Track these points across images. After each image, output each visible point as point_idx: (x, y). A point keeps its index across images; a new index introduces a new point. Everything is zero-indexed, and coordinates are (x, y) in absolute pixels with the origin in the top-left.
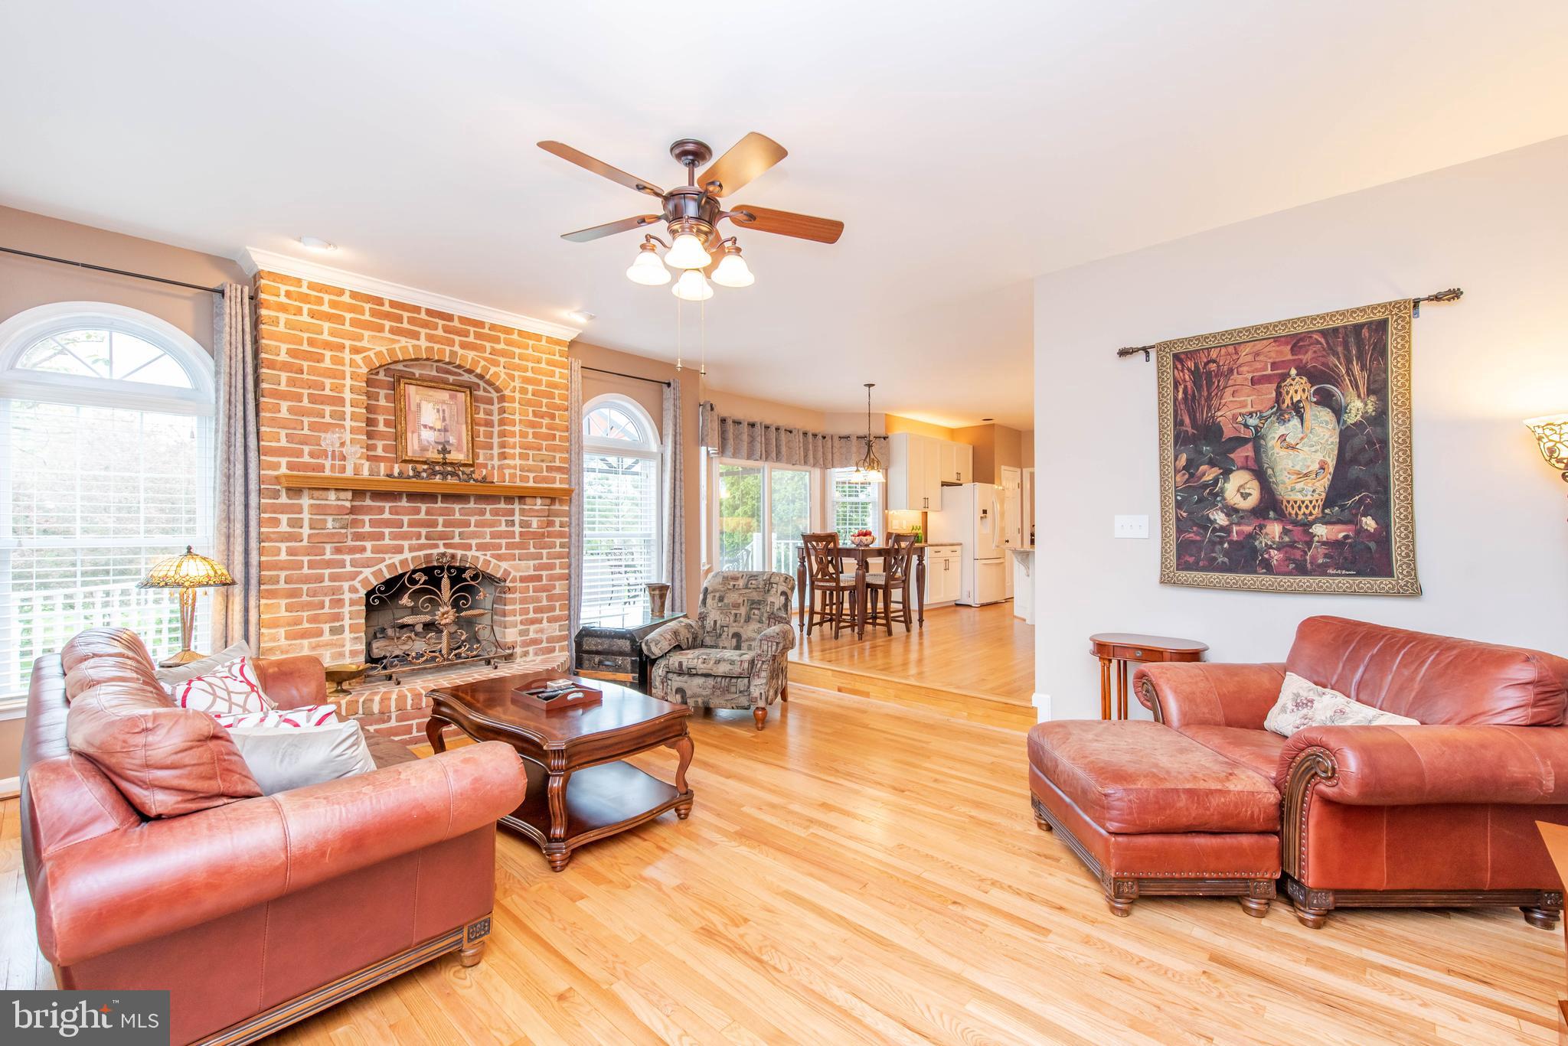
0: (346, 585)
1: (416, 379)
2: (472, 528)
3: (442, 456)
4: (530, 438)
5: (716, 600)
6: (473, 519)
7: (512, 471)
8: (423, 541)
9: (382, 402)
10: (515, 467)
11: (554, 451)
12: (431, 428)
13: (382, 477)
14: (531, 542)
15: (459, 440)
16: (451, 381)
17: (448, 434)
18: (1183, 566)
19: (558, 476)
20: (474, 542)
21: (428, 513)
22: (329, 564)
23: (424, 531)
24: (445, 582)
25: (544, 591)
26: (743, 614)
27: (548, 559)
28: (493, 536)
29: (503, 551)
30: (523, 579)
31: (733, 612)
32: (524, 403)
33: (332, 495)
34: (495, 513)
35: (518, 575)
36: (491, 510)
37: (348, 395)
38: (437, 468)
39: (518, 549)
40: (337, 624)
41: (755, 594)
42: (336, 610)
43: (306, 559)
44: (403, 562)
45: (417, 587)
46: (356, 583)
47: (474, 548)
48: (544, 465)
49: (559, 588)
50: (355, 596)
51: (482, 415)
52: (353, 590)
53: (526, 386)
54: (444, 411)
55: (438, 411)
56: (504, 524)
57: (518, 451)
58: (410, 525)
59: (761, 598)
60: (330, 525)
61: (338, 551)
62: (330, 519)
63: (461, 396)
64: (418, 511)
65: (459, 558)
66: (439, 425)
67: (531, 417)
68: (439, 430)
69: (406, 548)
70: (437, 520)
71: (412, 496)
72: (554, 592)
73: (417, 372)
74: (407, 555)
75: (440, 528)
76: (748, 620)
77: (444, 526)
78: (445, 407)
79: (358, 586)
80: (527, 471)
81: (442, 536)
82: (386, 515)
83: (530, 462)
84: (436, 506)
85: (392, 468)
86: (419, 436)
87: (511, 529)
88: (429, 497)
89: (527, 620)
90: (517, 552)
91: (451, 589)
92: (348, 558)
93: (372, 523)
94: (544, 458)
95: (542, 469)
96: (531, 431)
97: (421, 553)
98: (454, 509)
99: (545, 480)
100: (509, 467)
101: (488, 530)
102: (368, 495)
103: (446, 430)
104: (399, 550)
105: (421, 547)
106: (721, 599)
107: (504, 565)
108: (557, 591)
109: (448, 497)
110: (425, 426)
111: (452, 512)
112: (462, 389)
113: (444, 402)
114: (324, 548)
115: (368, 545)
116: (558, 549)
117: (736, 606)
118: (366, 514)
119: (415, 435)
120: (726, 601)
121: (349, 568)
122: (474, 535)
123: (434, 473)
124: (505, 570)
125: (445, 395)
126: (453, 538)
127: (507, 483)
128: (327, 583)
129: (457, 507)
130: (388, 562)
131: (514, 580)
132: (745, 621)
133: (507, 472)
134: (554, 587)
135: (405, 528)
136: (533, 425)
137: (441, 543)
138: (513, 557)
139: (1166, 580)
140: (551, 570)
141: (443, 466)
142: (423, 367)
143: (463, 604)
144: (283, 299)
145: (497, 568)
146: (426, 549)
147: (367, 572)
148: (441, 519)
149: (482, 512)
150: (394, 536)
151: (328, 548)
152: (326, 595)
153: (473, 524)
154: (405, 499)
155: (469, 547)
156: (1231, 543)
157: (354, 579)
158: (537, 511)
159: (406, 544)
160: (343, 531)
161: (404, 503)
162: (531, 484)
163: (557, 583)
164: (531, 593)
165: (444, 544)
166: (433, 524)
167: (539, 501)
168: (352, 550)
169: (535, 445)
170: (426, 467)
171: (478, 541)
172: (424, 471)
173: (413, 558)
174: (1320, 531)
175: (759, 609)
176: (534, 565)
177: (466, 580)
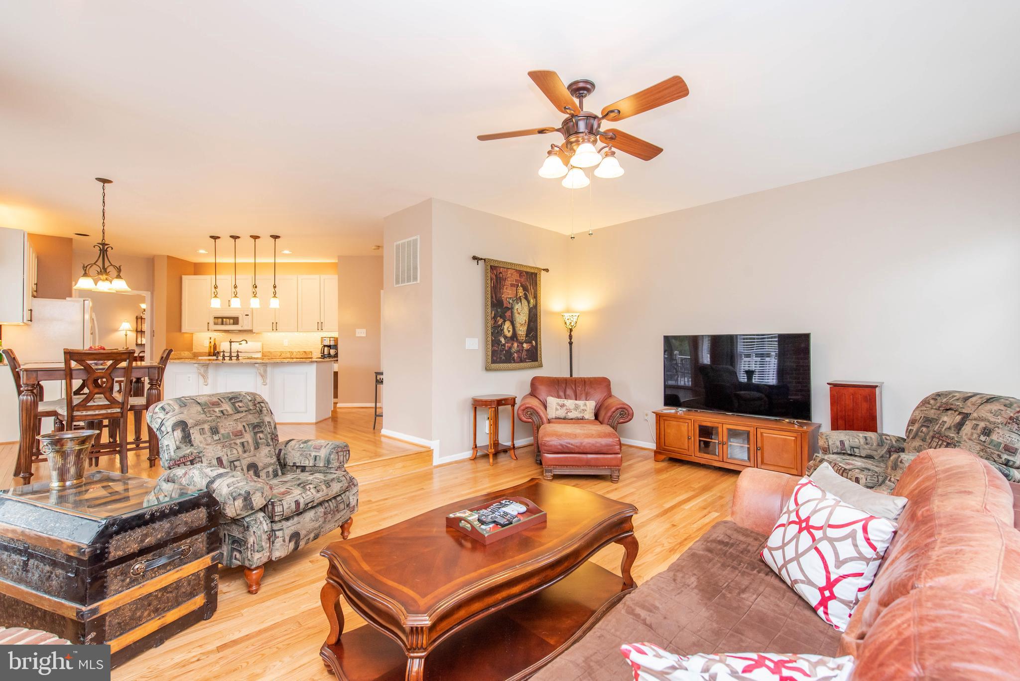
5: (208, 434)
18: (493, 362)
26: (250, 441)
31: (238, 441)
41: (250, 416)
59: (258, 420)
76: (257, 446)
106: (215, 431)
117: (239, 434)
120: (222, 431)
132: (255, 449)
139: (488, 369)
156: (506, 351)
174: (525, 345)
175: (262, 432)
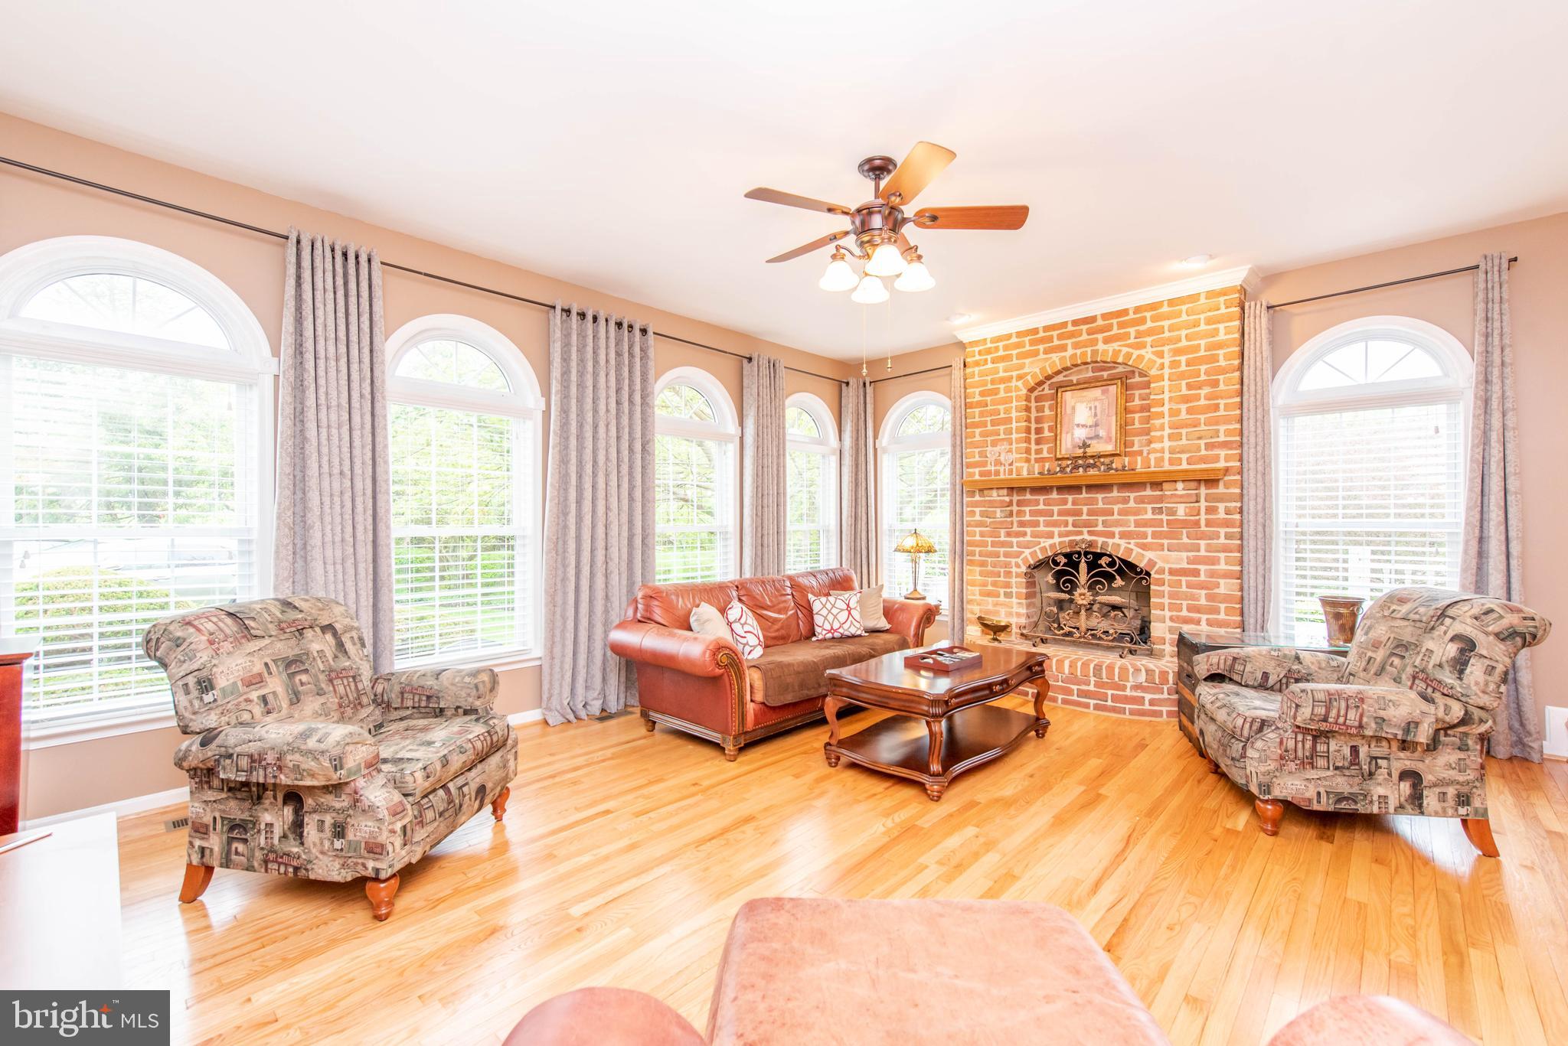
0: (1013, 561)
1: (1075, 385)
2: (1116, 517)
3: (1082, 450)
4: (1184, 415)
6: (1116, 508)
7: (1158, 455)
8: (1070, 528)
9: (1047, 412)
10: (1162, 451)
11: (1217, 423)
12: (1083, 426)
13: (1037, 475)
14: (1184, 531)
15: (1109, 431)
16: (1105, 377)
17: (1098, 428)
19: (1223, 453)
20: (1117, 530)
21: (1074, 503)
22: (1003, 544)
23: (1070, 519)
24: (1083, 567)
25: (1202, 588)
27: (1207, 551)
28: (1138, 524)
29: (1149, 540)
30: (1172, 572)
32: (1174, 377)
33: (994, 493)
34: (1140, 500)
35: (1167, 567)
36: (1135, 498)
37: (1014, 414)
38: (1080, 462)
39: (1167, 538)
40: (1009, 590)
42: (1008, 580)
43: (990, 540)
44: (1052, 546)
45: (1059, 568)
46: (1019, 561)
47: (1117, 536)
48: (1202, 442)
49: (1226, 587)
50: (1019, 570)
51: (1137, 402)
52: (1018, 566)
53: (1177, 358)
54: (1096, 407)
55: (1090, 408)
56: (1150, 511)
57: (1167, 431)
58: (1059, 514)
60: (998, 515)
61: (1008, 534)
62: (998, 510)
63: (1113, 389)
64: (1065, 502)
65: (1099, 546)
66: (1090, 422)
67: (1184, 391)
68: (1090, 427)
69: (1056, 534)
70: (1082, 509)
71: (1061, 489)
72: (1216, 591)
73: (1074, 379)
74: (1057, 540)
75: (1085, 517)
77: (1088, 515)
78: (1097, 403)
79: (1020, 562)
80: (1179, 452)
81: (1087, 524)
82: (1041, 507)
83: (1184, 442)
84: (1081, 496)
85: (1044, 466)
86: (1073, 435)
87: (1159, 517)
88: (1075, 489)
89: (1178, 617)
90: (1165, 542)
91: (1088, 573)
92: (1014, 540)
93: (1032, 513)
94: (1202, 433)
95: (1200, 447)
96: (1183, 407)
97: (1067, 539)
98: (1097, 499)
99: (1203, 460)
100: (1155, 451)
101: (1132, 518)
102: (1028, 490)
103: (1096, 425)
104: (1051, 535)
105: (1068, 534)
107: (1149, 555)
108: (1222, 590)
109: (1091, 487)
110: (1078, 425)
111: (1094, 501)
112: (1113, 382)
113: (1096, 399)
114: (1000, 532)
115: (1028, 530)
116: (1222, 540)
118: (1026, 506)
119: (1069, 435)
121: (1015, 548)
122: (1117, 523)
123: (1076, 467)
124: (1150, 560)
125: (1097, 393)
126: (1096, 526)
127: (1153, 469)
128: (1002, 558)
129: (1100, 496)
130: (1042, 545)
131: (1161, 571)
133: (1152, 457)
134: (1218, 585)
135: (1055, 517)
136: (1186, 399)
137: (1085, 530)
138: (1161, 547)
140: (1213, 564)
141: (1085, 459)
142: (1080, 372)
143: (1099, 588)
144: (977, 357)
145: (1141, 558)
146: (1072, 535)
147: (1027, 552)
148: (1085, 509)
149: (1126, 500)
150: (1047, 524)
151: (1003, 532)
152: (1001, 567)
153: (1116, 513)
154: (1055, 492)
155: (1112, 535)
157: (1018, 557)
158: (1181, 496)
159: (1056, 530)
160: (1009, 519)
161: (1054, 495)
162: (1184, 466)
163: (1222, 582)
164: (1184, 588)
165: (1089, 532)
166: (1079, 513)
167: (1180, 485)
168: (1018, 534)
169: (1190, 422)
170: (1069, 462)
171: (1121, 529)
172: (1068, 466)
173: (1060, 543)
176: (1188, 558)
177: (1101, 566)
